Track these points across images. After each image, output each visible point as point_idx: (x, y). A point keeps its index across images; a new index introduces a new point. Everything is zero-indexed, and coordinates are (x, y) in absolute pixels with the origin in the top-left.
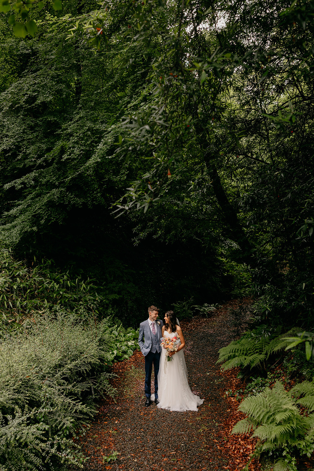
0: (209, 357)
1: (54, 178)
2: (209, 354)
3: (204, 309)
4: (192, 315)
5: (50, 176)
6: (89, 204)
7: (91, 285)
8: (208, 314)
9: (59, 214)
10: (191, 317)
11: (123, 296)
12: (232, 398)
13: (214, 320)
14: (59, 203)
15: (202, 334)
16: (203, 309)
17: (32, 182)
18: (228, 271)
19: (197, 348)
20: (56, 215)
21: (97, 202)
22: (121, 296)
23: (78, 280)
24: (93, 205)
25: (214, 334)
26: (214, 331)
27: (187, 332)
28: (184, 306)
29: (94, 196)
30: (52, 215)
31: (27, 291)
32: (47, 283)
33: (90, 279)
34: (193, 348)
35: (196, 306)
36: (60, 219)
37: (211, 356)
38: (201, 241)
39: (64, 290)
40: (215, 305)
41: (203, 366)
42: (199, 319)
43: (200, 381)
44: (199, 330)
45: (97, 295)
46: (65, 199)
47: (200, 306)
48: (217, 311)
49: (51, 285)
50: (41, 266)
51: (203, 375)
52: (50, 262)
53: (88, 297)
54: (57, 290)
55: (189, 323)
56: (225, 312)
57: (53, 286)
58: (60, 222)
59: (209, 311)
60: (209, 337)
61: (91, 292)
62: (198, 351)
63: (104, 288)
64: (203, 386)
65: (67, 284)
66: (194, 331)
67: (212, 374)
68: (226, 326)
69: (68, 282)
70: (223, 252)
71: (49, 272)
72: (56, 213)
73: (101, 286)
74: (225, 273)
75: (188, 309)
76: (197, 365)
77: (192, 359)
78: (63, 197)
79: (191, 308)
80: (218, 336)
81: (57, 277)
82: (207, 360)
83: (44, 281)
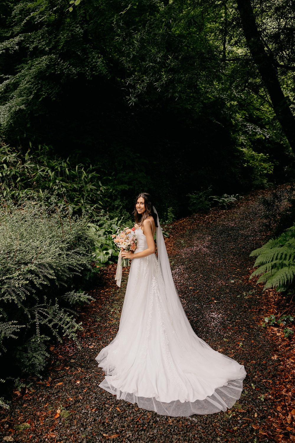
0: (232, 257)
1: (44, 43)
2: (231, 252)
3: (223, 200)
4: (210, 206)
5: (39, 40)
6: (87, 75)
7: (94, 173)
8: (228, 205)
9: (51, 88)
10: (209, 209)
11: (134, 187)
12: (276, 329)
13: (234, 211)
14: (50, 72)
15: (222, 228)
16: (222, 199)
17: (16, 47)
18: (248, 162)
19: (216, 244)
21: (97, 73)
22: (132, 187)
23: (78, 168)
24: (93, 75)
25: (236, 227)
26: (235, 224)
27: (204, 225)
28: (201, 197)
29: (93, 64)
30: (43, 89)
31: (17, 179)
32: (41, 171)
33: (92, 167)
34: (212, 244)
35: (214, 197)
36: (53, 94)
37: (234, 255)
38: (221, 125)
39: (61, 178)
40: (235, 195)
41: (225, 269)
42: (218, 211)
43: (221, 294)
44: (218, 223)
45: (101, 185)
46: (56, 67)
47: (218, 197)
48: (238, 202)
49: (44, 173)
50: (38, 152)
51: (226, 283)
52: (47, 148)
53: (90, 187)
54: (53, 178)
55: (207, 215)
56: (246, 203)
57: (47, 174)
58: (52, 98)
59: (228, 202)
60: (230, 230)
61: (93, 181)
62: (217, 248)
63: (113, 179)
64: (227, 302)
65: (65, 172)
66: (212, 224)
67: (238, 281)
68: (249, 218)
69: (67, 169)
70: (244, 142)
71: (46, 159)
72: (48, 86)
73: (110, 176)
74: (245, 164)
75: (205, 200)
76: (216, 267)
77: (210, 260)
78: (54, 65)
79: (208, 198)
80: (241, 230)
81: (53, 165)
82: (229, 260)
83: (39, 168)
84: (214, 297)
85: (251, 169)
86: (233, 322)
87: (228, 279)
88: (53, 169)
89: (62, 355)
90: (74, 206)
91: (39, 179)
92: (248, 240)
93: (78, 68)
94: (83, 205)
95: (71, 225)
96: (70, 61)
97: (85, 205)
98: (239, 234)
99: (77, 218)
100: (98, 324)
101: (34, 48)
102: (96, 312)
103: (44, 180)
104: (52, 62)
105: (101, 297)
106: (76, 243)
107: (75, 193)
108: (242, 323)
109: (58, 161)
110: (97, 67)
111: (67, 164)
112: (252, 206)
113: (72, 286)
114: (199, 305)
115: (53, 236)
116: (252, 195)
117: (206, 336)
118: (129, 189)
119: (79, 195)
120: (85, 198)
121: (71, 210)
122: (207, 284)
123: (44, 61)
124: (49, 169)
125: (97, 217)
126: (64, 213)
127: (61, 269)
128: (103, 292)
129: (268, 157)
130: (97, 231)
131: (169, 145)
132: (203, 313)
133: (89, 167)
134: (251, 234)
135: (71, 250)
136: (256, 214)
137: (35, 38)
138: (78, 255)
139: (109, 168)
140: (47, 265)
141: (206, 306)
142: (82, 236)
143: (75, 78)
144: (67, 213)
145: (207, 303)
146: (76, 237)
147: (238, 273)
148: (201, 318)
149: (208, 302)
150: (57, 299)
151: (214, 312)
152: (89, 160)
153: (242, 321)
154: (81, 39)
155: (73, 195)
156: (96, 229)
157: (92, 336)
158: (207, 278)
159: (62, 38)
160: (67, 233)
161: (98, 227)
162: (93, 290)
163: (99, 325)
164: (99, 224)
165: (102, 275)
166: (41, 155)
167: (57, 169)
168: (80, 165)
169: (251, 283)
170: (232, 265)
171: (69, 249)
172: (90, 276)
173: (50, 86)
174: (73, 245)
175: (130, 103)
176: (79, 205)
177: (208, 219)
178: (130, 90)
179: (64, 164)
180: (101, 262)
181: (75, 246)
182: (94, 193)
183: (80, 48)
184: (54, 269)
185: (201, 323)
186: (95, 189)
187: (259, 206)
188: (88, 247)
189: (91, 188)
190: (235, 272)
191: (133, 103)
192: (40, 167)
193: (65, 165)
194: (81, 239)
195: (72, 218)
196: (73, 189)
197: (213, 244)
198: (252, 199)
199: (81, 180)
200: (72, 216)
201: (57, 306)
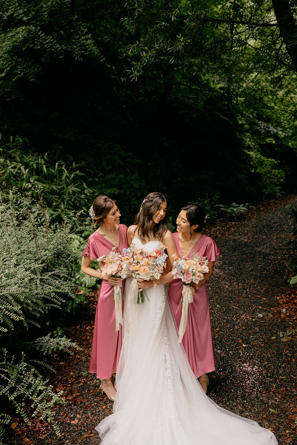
0: (252, 281)
1: (21, 11)
2: (251, 275)
3: (232, 210)
4: (216, 217)
5: (15, 8)
7: (78, 172)
8: (237, 217)
9: (29, 67)
10: (215, 220)
11: (125, 191)
13: (245, 224)
14: (28, 47)
15: (233, 244)
16: (230, 209)
18: (256, 168)
19: (231, 264)
20: (24, 68)
22: (123, 191)
23: (58, 165)
25: (250, 243)
26: (249, 239)
30: (19, 67)
32: (12, 168)
33: (76, 165)
34: (224, 263)
35: (221, 205)
36: (31, 75)
37: (255, 279)
38: (230, 121)
39: (36, 177)
40: (245, 205)
41: (246, 297)
42: (226, 222)
43: (250, 335)
44: (228, 237)
45: (86, 187)
46: (36, 41)
47: (226, 206)
48: (248, 213)
49: (16, 170)
50: (9, 145)
51: (252, 318)
52: (21, 140)
53: (72, 188)
54: (26, 177)
55: (213, 227)
56: (258, 214)
57: (19, 171)
58: (30, 78)
59: (238, 212)
60: (244, 247)
61: (77, 182)
62: (232, 269)
63: (100, 181)
64: (260, 346)
65: (42, 170)
66: (220, 238)
67: (267, 315)
68: (264, 233)
69: (44, 166)
70: (251, 145)
71: (18, 153)
72: (24, 63)
73: (97, 178)
74: (252, 170)
75: (211, 209)
76: (235, 294)
77: (225, 284)
78: (33, 38)
79: (215, 207)
80: (257, 247)
81: (28, 161)
82: (250, 285)
83: (9, 164)
84: (242, 338)
85: (259, 176)
86: (276, 379)
87: (254, 312)
88: (27, 166)
89: (29, 438)
90: (52, 212)
91: (10, 178)
92: (269, 260)
93: (63, 45)
94: (63, 211)
95: (49, 236)
96: (53, 36)
97: (65, 211)
98: (256, 252)
99: (56, 227)
100: (84, 381)
101: (9, 17)
102: (80, 361)
103: (16, 179)
104: (31, 34)
105: (87, 336)
106: (55, 262)
107: (53, 196)
108: (289, 382)
109: (34, 157)
110: (87, 45)
111: (45, 160)
112: (265, 217)
113: (48, 324)
114: (223, 351)
115: (22, 252)
116: (263, 205)
117: (243, 404)
118: (119, 193)
119: (59, 198)
120: (66, 202)
121: (48, 217)
122: (228, 320)
123: (20, 33)
124: (21, 166)
125: (80, 226)
126: (39, 220)
127: (32, 302)
128: (89, 329)
129: (278, 163)
130: (81, 244)
131: (166, 144)
132: (231, 364)
133: (72, 165)
134: (270, 252)
135: (48, 271)
136: (271, 228)
137: (9, 6)
138: (57, 279)
139: (95, 168)
140: (11, 298)
141: (234, 353)
142: (62, 251)
143: (60, 57)
144: (43, 220)
145: (233, 347)
146: (54, 254)
147: (264, 304)
148: (230, 373)
149: (235, 347)
150: (24, 354)
151: (246, 363)
152: (71, 157)
153: (288, 378)
154: (68, 10)
155: (51, 198)
156: (80, 242)
157: (75, 402)
158: (226, 310)
159: (45, 6)
160: (42, 247)
161: (82, 239)
162: (75, 327)
163: (85, 383)
164: (83, 235)
165: (88, 304)
166: (13, 149)
167: (32, 166)
168: (61, 162)
169: (285, 318)
170: (255, 293)
171: (44, 271)
172: (72, 308)
173: (27, 65)
174: (51, 264)
175: (132, 77)
176: (58, 211)
177: (215, 232)
178: (122, 78)
179: (41, 160)
180: (87, 286)
181: (54, 265)
182: (77, 197)
183: (66, 20)
184: (21, 303)
185: (231, 380)
186: (79, 192)
187: (273, 218)
188: (71, 267)
189: (73, 191)
190: (261, 302)
191: (135, 78)
192: (11, 163)
193: (43, 161)
194: (61, 256)
195: (49, 227)
196: (51, 191)
197: (226, 264)
198: (264, 210)
199: (61, 181)
200: (50, 225)
201: (24, 364)
